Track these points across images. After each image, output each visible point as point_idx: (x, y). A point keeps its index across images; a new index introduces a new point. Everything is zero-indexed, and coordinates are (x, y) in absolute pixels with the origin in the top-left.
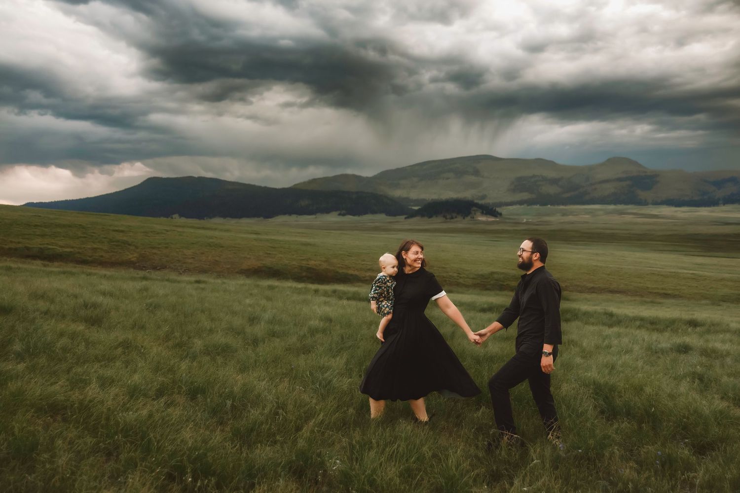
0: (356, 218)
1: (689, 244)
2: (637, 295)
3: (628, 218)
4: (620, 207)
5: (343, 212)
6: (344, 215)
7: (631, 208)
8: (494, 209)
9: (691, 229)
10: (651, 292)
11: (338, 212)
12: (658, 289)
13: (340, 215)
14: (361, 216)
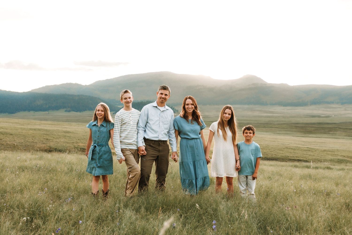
0: (78, 113)
1: (294, 130)
2: (284, 161)
3: (256, 114)
4: (251, 106)
5: (68, 109)
6: (69, 111)
7: (258, 107)
8: (173, 107)
9: (294, 120)
10: (290, 159)
11: (65, 109)
12: (294, 157)
13: (66, 111)
14: (81, 112)
